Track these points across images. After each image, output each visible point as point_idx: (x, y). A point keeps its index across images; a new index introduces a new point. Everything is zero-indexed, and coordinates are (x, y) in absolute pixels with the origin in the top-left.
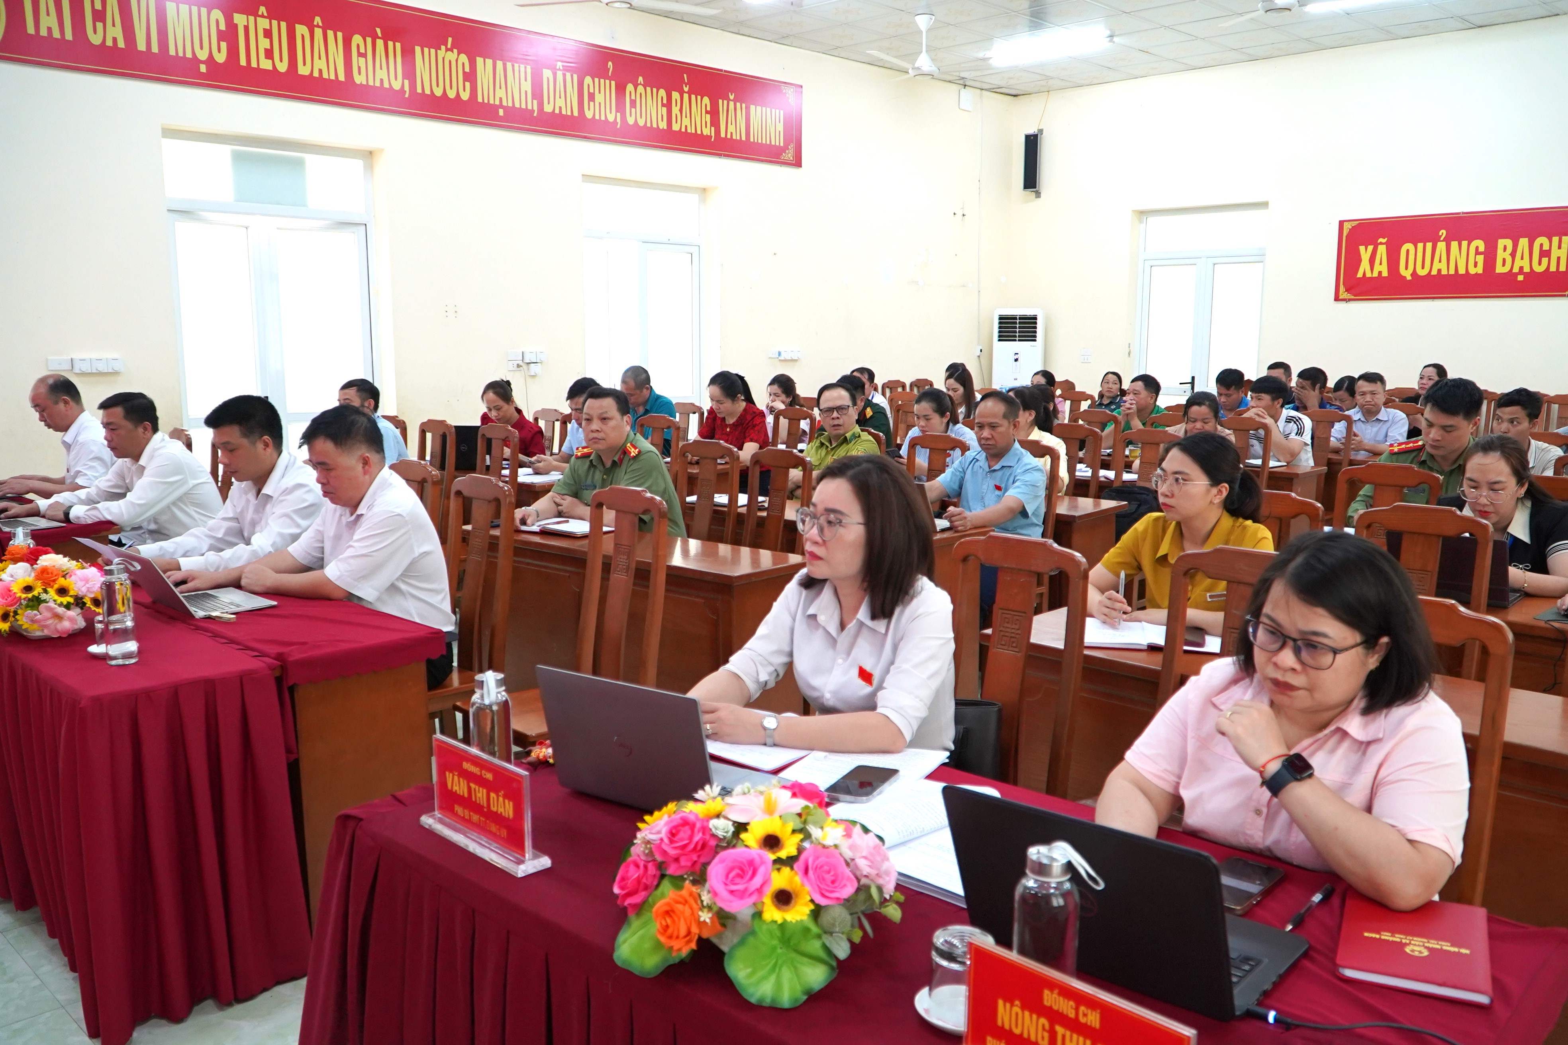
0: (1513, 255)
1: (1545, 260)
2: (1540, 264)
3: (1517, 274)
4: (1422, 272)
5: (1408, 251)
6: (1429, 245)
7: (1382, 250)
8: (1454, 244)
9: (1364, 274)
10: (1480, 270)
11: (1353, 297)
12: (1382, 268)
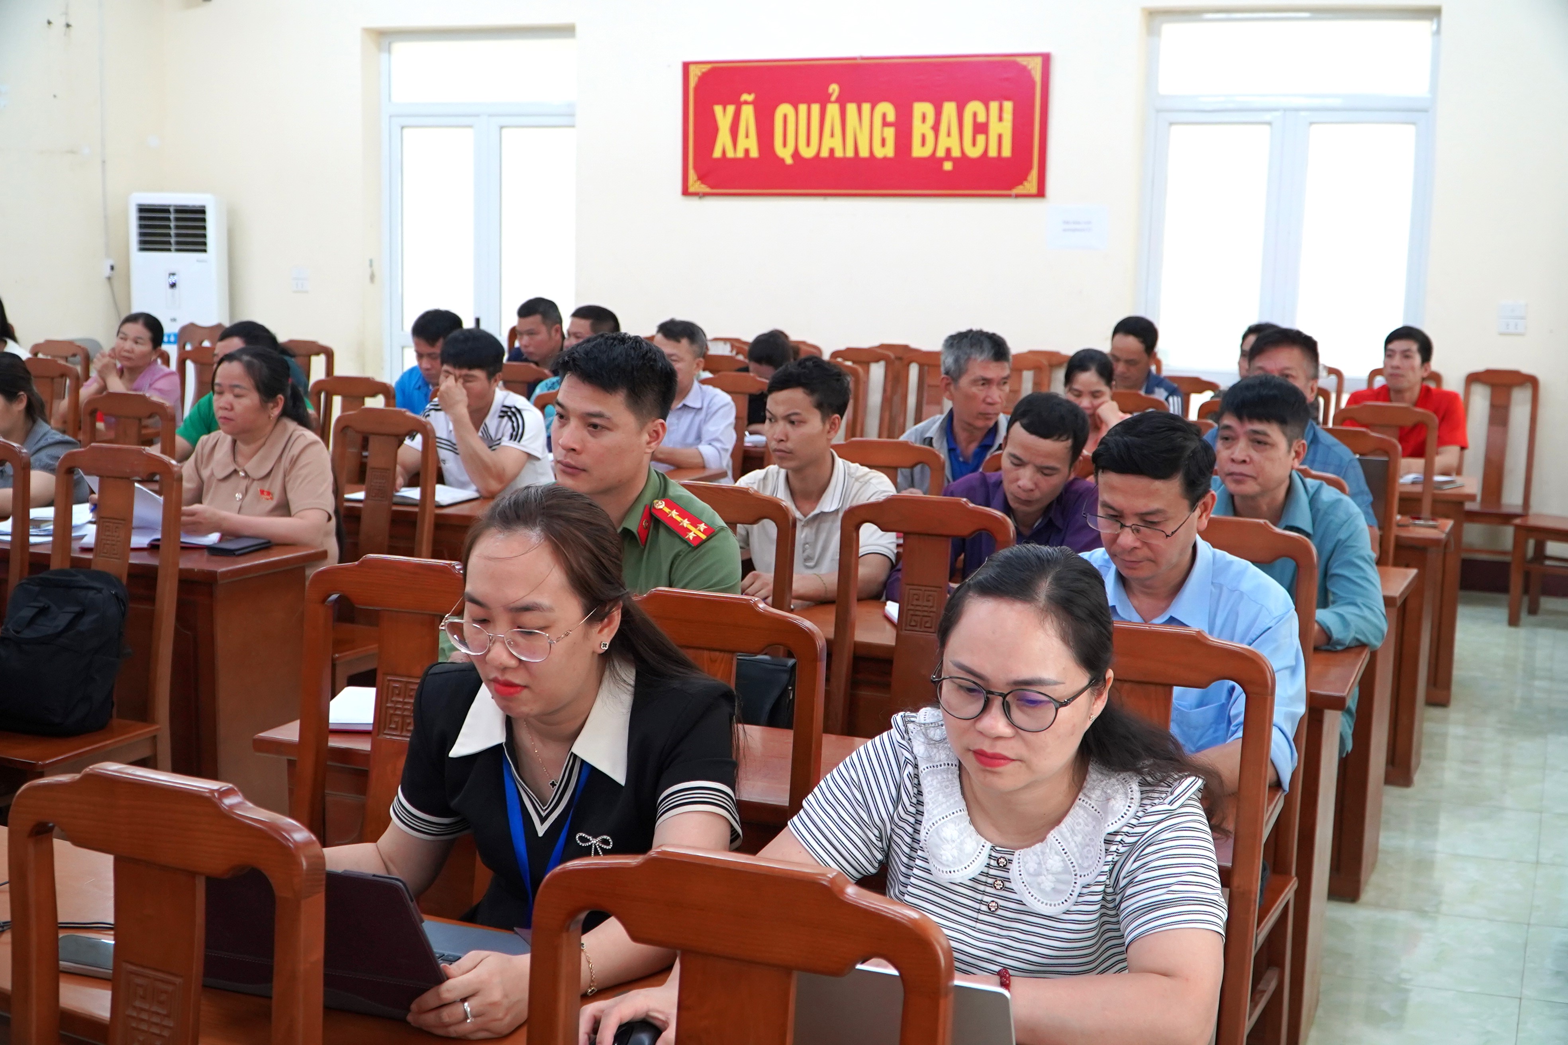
0: (936, 128)
1: (981, 138)
2: (974, 144)
3: (941, 161)
4: (808, 153)
5: (785, 117)
6: (816, 108)
7: (748, 112)
8: (851, 108)
9: (724, 152)
10: (889, 151)
11: (708, 190)
12: (749, 144)
